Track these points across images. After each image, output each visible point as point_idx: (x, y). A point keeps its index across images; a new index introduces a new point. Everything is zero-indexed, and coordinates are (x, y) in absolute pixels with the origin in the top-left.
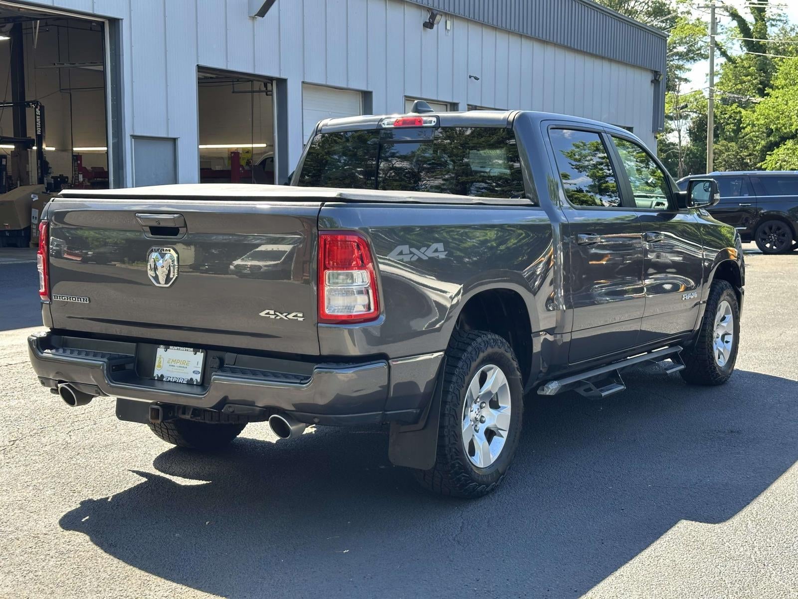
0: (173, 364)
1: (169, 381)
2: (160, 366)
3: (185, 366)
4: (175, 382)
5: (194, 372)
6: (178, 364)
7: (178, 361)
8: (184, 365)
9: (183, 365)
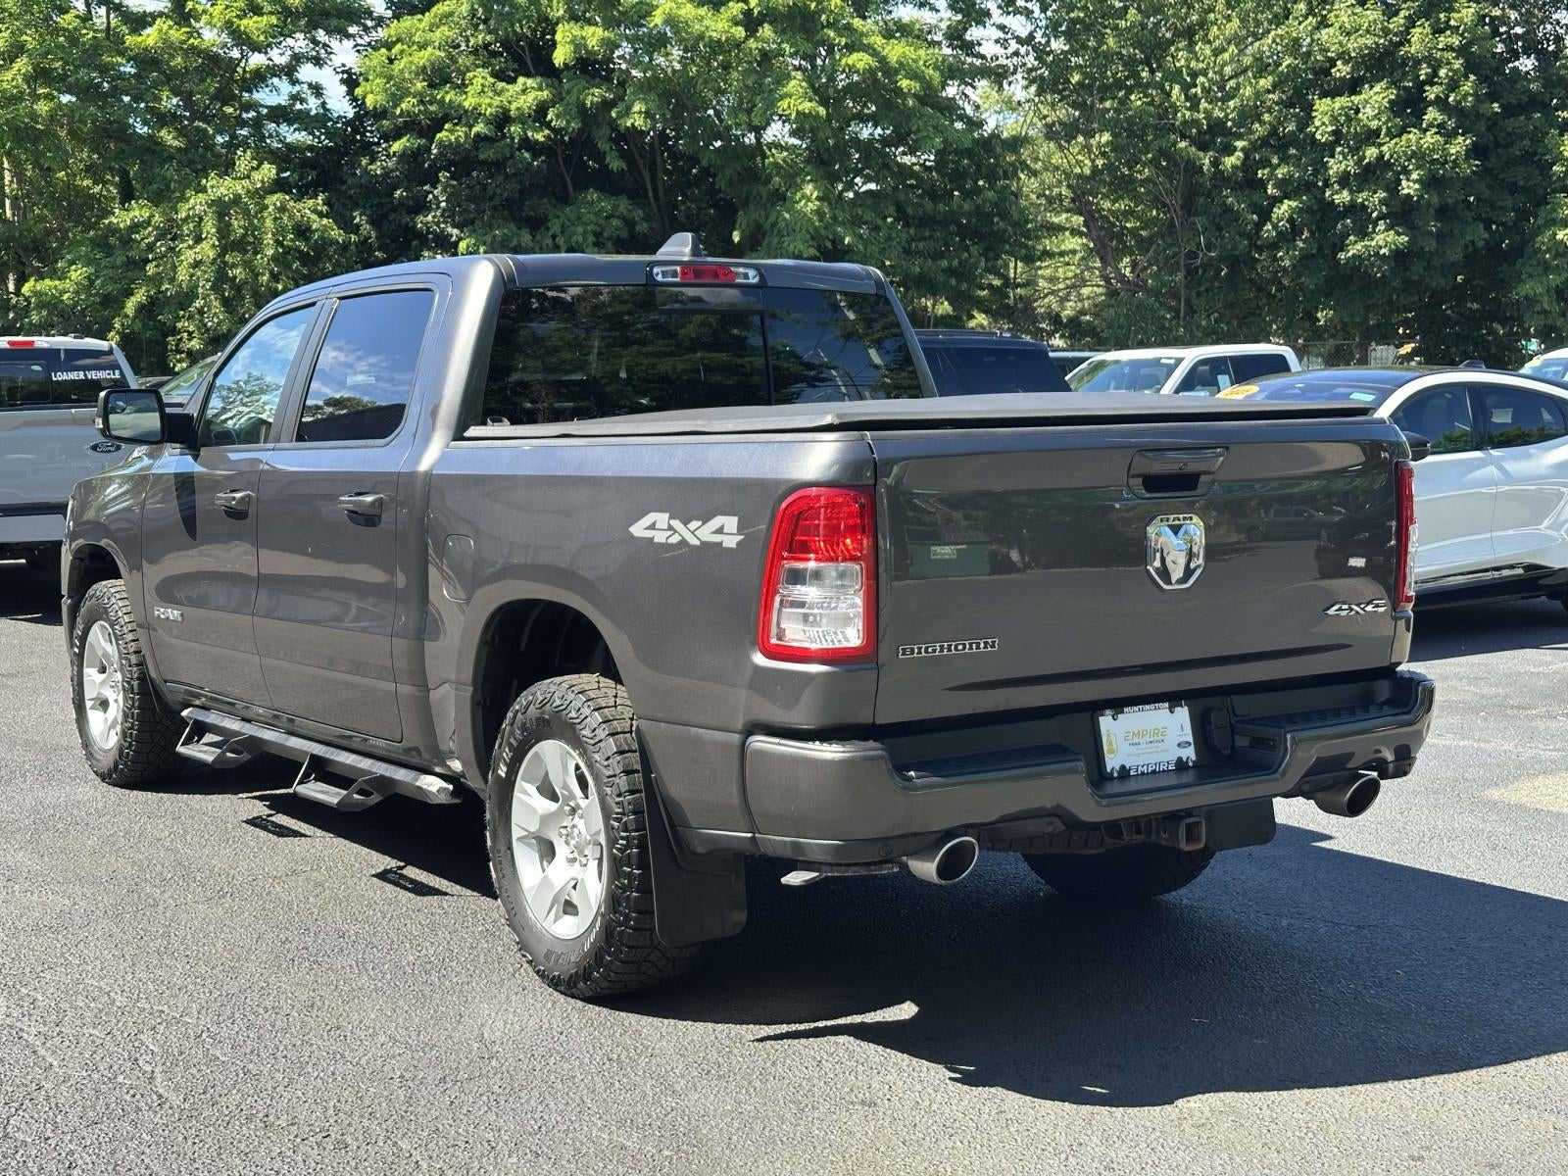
0: (1136, 740)
1: (1143, 773)
2: (1112, 751)
3: (1160, 738)
4: (1154, 772)
5: (1179, 745)
6: (1147, 738)
7: (1145, 733)
8: (1158, 736)
9: (1156, 738)
